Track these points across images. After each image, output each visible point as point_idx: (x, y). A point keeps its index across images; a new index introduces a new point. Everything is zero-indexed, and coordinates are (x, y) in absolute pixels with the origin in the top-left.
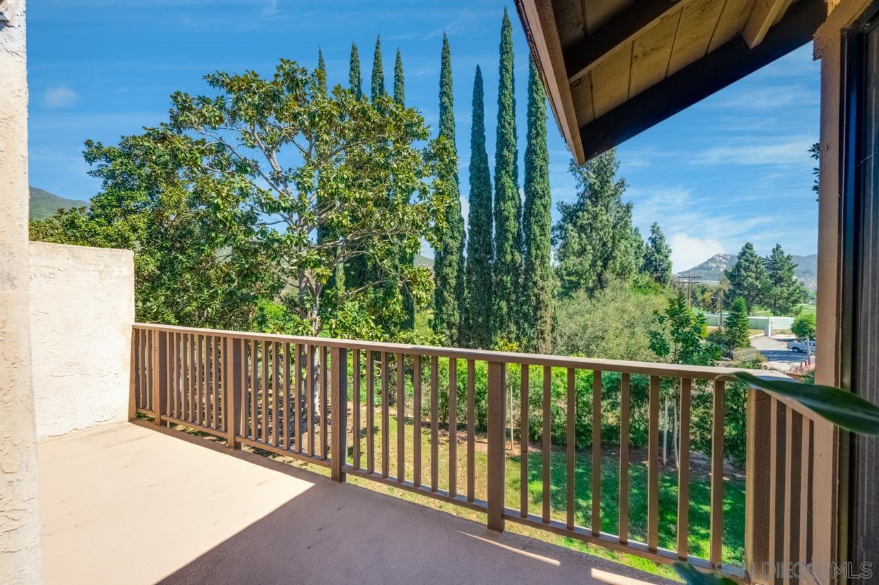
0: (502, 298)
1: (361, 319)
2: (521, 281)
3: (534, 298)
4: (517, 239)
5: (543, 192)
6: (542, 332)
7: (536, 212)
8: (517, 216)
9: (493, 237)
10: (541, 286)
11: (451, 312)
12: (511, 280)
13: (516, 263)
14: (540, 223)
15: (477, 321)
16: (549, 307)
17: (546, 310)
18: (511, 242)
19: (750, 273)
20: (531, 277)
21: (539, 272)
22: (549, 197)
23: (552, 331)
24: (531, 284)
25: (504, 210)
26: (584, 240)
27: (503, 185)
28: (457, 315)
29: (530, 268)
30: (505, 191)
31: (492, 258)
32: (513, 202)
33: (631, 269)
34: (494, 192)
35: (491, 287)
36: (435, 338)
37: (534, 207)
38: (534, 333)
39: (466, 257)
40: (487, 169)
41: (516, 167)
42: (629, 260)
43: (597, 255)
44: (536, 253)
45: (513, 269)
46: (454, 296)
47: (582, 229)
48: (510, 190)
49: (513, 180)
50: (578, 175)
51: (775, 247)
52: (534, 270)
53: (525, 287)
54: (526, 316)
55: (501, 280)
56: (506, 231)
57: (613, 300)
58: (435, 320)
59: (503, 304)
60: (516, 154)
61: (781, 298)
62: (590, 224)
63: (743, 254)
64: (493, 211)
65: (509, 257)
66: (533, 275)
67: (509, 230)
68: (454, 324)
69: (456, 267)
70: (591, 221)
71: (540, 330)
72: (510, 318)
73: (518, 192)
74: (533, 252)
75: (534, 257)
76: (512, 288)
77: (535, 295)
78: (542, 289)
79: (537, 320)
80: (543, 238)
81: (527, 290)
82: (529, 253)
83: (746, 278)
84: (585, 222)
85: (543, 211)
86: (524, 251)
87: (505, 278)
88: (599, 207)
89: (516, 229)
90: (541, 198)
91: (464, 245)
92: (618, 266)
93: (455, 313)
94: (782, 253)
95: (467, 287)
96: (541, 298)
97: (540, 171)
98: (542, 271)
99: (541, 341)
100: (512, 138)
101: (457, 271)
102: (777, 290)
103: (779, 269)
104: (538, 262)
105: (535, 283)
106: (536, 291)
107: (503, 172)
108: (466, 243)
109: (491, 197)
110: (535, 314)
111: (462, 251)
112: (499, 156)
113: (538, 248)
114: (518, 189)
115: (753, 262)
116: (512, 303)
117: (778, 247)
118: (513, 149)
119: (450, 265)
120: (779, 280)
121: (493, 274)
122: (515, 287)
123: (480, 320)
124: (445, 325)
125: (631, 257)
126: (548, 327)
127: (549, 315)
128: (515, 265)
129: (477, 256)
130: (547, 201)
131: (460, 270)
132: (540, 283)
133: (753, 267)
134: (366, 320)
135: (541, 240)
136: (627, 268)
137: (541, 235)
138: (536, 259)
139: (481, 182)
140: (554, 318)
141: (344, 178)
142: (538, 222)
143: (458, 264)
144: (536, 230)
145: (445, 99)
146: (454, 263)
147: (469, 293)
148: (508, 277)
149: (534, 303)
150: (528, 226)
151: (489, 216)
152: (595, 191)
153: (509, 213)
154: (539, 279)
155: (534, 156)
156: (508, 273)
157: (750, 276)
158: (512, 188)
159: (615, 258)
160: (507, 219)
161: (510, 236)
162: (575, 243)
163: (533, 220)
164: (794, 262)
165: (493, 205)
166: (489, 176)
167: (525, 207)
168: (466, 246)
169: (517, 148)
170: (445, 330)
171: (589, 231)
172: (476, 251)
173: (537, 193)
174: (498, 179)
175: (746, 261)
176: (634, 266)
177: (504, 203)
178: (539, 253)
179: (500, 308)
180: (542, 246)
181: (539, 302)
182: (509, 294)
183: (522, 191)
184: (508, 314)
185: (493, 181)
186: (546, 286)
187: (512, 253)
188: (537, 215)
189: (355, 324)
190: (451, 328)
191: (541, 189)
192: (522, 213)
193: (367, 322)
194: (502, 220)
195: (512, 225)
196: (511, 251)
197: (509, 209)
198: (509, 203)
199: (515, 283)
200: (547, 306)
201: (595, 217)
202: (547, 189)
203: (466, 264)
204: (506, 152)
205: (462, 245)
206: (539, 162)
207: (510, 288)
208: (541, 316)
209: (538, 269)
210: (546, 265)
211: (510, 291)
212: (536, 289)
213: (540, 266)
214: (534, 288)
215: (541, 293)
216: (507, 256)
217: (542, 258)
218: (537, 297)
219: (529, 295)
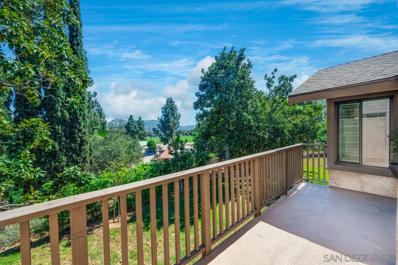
3: (79, 139)
6: (85, 158)
12: (61, 128)
13: (66, 117)
18: (60, 104)
19: (132, 126)
20: (76, 127)
21: (83, 124)
24: (77, 131)
38: (80, 159)
44: (80, 113)
45: (63, 121)
51: (139, 117)
54: (74, 151)
61: (141, 135)
63: (130, 119)
66: (78, 125)
71: (84, 157)
75: (79, 115)
76: (63, 133)
77: (79, 137)
78: (84, 133)
79: (81, 151)
83: (131, 128)
94: (141, 119)
96: (84, 139)
99: (85, 163)
102: (141, 132)
103: (140, 125)
104: (81, 118)
105: (80, 131)
106: (80, 135)
110: (80, 148)
115: (133, 122)
116: (63, 143)
117: (140, 117)
120: (141, 129)
126: (88, 155)
128: (65, 119)
132: (84, 130)
133: (133, 124)
136: (96, 123)
138: (80, 116)
140: (90, 150)
148: (58, 126)
149: (79, 142)
154: (83, 128)
156: (58, 124)
157: (132, 127)
164: (144, 122)
175: (131, 121)
178: (82, 113)
180: (83, 109)
181: (83, 141)
182: (60, 137)
184: (61, 150)
187: (62, 111)
196: (61, 110)
199: (65, 131)
200: (87, 143)
207: (61, 133)
208: (84, 149)
209: (81, 122)
210: (86, 120)
211: (61, 135)
212: (80, 134)
213: (83, 121)
214: (78, 133)
215: (83, 136)
216: (58, 113)
217: (83, 116)
218: (81, 138)
219: (76, 138)
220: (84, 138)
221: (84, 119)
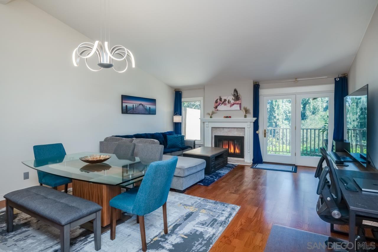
3: (274, 124)
20: (273, 115)
21: (277, 112)
24: (273, 117)
29: (272, 110)
33: (319, 109)
42: (318, 105)
52: (274, 112)
57: (310, 125)
66: (274, 113)
74: (274, 103)
75: (274, 105)
77: (275, 122)
78: (278, 119)
81: (271, 120)
86: (269, 103)
92: (312, 107)
104: (276, 108)
105: (275, 117)
106: (275, 120)
125: (319, 103)
126: (281, 137)
132: (277, 117)
136: (316, 108)
138: (275, 106)
154: (277, 115)
159: (310, 103)
176: (321, 108)
178: (277, 103)
186: (280, 118)
209: (276, 111)
210: (280, 109)
213: (277, 109)
215: (277, 121)
217: (278, 106)
218: (276, 123)
219: (272, 122)
221: (278, 108)
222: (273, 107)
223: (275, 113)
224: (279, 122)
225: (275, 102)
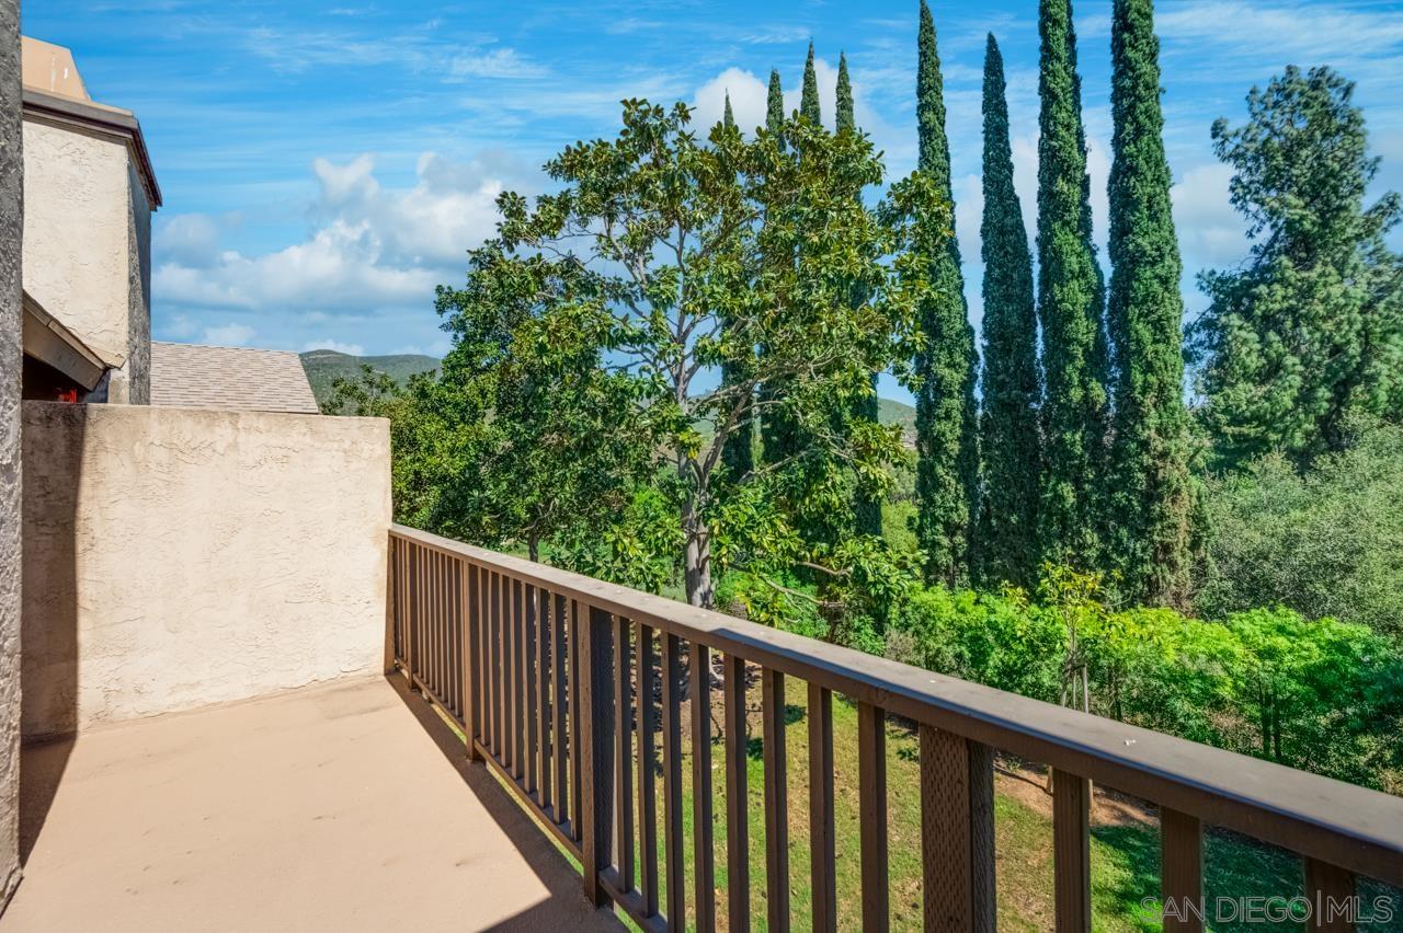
0: (1063, 476)
1: (761, 520)
2: (1108, 440)
3: (1141, 476)
4: (1096, 357)
5: (1158, 249)
6: (1167, 549)
7: (1141, 294)
8: (1094, 310)
9: (1039, 356)
10: (1160, 448)
11: (953, 504)
12: (1082, 438)
13: (1095, 403)
14: (1154, 317)
15: (1007, 521)
16: (1184, 494)
17: (1174, 501)
18: (1080, 363)
20: (1133, 431)
21: (1152, 421)
22: (1176, 258)
23: (1195, 546)
24: (1133, 446)
25: (1062, 300)
26: (1275, 345)
27: (1058, 253)
28: (964, 510)
29: (1130, 412)
30: (1062, 263)
31: (1037, 399)
32: (1082, 282)
34: (1036, 268)
35: (1037, 454)
36: (905, 558)
37: (1135, 284)
38: (1144, 550)
39: (980, 400)
40: (1020, 226)
41: (1087, 210)
43: (1315, 377)
44: (1145, 381)
45: (1090, 416)
46: (956, 474)
47: (1269, 322)
48: (1074, 259)
49: (1081, 238)
50: (1253, 207)
52: (1140, 417)
53: (1118, 452)
54: (1122, 514)
55: (1060, 441)
56: (1069, 342)
58: (921, 517)
59: (1067, 489)
60: (1085, 185)
62: (1291, 310)
64: (1037, 305)
65: (1076, 394)
66: (1139, 427)
67: (1076, 340)
68: (959, 527)
69: (959, 418)
70: (1293, 302)
71: (1161, 543)
72: (1082, 518)
73: (1093, 261)
74: (1138, 378)
75: (1138, 390)
76: (1087, 455)
77: (1144, 469)
78: (1164, 455)
79: (1151, 521)
80: (1161, 347)
81: (1124, 459)
82: (1126, 381)
84: (1277, 306)
85: (1160, 290)
86: (1115, 379)
87: (1068, 436)
88: (1318, 268)
89: (1092, 336)
90: (1153, 264)
91: (977, 377)
93: (960, 505)
95: (983, 456)
97: (1149, 208)
98: (1160, 417)
99: (1164, 566)
100: (1075, 152)
101: (961, 426)
104: (1149, 400)
105: (1144, 445)
106: (1147, 460)
107: (1056, 226)
108: (980, 372)
109: (1031, 279)
110: (1146, 509)
111: (972, 389)
112: (1047, 196)
113: (1149, 368)
114: (1093, 253)
116: (1088, 487)
118: (1078, 174)
119: (948, 417)
121: (1040, 430)
122: (1092, 454)
123: (1014, 519)
124: (940, 527)
126: (1182, 538)
127: (1184, 512)
128: (1093, 409)
129: (1003, 395)
130: (1170, 267)
131: (968, 425)
132: (1158, 444)
134: (770, 521)
135: (1156, 352)
137: (1156, 342)
138: (1143, 393)
139: (1006, 253)
140: (1198, 519)
141: (722, 274)
142: (1147, 315)
143: (964, 413)
144: (1142, 332)
145: (930, 115)
146: (955, 413)
147: (988, 467)
148: (1075, 433)
149: (1142, 487)
150: (1121, 326)
151: (1029, 317)
152: (1305, 234)
153: (1074, 305)
154: (1154, 435)
155: (1133, 179)
156: (1074, 426)
158: (1079, 255)
160: (1070, 316)
161: (1079, 351)
162: (1248, 354)
163: (1133, 312)
165: (1036, 294)
166: (1025, 237)
167: (1112, 288)
168: (980, 378)
169: (1087, 172)
170: (941, 537)
171: (1289, 324)
172: (1002, 386)
173: (1144, 253)
174: (1044, 242)
177: (1062, 286)
178: (1152, 379)
179: (1060, 498)
180: (1158, 364)
181: (1154, 483)
182: (1080, 468)
183: (1104, 259)
184: (1079, 507)
185: (1033, 248)
186: (1174, 448)
187: (1084, 385)
188: (1144, 301)
189: (751, 528)
190: (954, 534)
191: (1151, 244)
192: (1107, 301)
193: (773, 525)
194: (1058, 320)
195: (1083, 330)
196: (1082, 381)
197: (1075, 296)
198: (1074, 284)
199: (1094, 446)
200: (1177, 491)
201: (1307, 292)
202: (1167, 243)
203: (980, 412)
204: (1061, 185)
205: (972, 377)
206: (1142, 191)
207: (1082, 456)
208: (1163, 513)
209: (1150, 414)
211: (1082, 462)
212: (1146, 457)
213: (1156, 408)
214: (1140, 454)
215: (1160, 464)
216: (1072, 392)
218: (1150, 472)
219: (1130, 469)
220: (1161, 472)
222: (1134, 401)
223: (1142, 423)
224: (1169, 466)
225: (1144, 373)
